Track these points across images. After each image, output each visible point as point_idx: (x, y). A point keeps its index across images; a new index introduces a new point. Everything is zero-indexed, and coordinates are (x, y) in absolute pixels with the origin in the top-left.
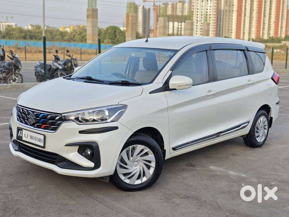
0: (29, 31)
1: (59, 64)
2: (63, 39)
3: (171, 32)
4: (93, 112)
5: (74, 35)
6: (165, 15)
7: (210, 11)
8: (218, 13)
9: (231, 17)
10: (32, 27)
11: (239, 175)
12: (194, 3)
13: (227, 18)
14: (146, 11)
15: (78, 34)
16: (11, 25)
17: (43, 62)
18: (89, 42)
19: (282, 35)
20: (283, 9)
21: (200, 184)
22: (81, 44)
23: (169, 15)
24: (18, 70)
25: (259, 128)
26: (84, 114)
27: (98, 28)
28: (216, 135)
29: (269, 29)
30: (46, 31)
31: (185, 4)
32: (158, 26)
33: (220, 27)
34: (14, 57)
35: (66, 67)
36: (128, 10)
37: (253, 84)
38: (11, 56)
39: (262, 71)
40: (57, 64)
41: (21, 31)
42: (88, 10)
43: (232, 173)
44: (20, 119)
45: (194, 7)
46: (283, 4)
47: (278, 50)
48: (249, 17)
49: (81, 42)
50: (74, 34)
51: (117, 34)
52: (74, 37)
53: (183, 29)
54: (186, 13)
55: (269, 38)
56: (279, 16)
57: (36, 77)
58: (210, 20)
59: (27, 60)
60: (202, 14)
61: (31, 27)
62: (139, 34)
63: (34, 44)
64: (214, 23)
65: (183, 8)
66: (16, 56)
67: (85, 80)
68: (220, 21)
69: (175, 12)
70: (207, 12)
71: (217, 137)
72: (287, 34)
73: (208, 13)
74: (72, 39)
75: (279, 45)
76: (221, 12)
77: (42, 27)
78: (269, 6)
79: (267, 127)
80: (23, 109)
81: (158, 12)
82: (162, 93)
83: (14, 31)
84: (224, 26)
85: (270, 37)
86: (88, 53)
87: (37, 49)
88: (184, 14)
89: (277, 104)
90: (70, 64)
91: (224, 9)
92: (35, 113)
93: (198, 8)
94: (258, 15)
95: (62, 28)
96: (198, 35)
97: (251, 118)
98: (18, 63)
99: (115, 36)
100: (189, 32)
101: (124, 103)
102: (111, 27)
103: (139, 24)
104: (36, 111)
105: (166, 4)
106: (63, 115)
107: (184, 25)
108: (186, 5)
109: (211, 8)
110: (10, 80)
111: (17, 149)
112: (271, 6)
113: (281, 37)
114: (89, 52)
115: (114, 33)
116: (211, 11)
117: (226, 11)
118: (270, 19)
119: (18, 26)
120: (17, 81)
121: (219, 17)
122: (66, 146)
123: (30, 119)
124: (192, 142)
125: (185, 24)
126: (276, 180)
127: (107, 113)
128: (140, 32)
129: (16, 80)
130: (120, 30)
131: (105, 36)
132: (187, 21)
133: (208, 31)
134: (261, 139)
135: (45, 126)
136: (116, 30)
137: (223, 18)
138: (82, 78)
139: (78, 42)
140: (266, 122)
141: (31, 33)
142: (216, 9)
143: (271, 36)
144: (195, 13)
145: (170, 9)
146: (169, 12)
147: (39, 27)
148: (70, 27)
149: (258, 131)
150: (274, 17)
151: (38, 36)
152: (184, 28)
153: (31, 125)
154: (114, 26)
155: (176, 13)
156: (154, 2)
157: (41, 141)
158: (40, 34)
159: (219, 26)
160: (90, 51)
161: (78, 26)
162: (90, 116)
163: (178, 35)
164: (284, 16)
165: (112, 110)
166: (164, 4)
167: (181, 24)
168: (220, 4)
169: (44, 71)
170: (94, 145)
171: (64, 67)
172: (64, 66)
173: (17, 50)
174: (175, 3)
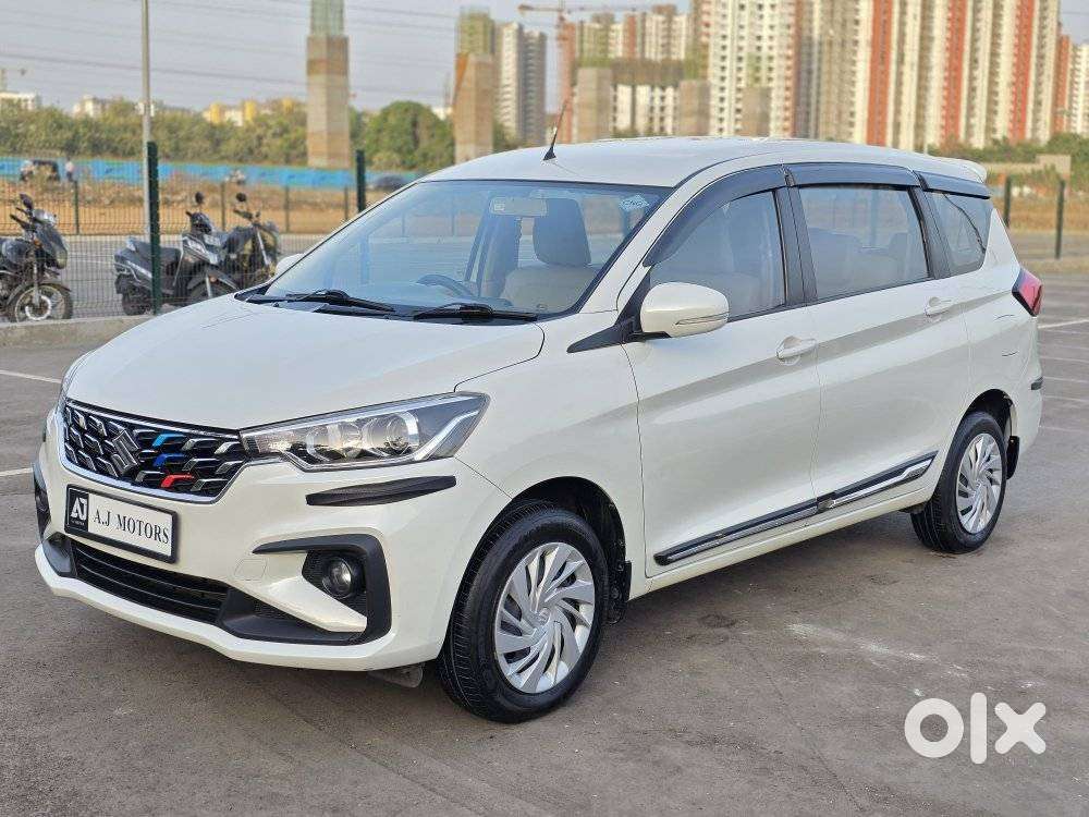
0: (87, 122)
1: (209, 247)
2: (219, 152)
3: (623, 122)
4: (360, 423)
5: (260, 138)
6: (602, 62)
7: (770, 43)
8: (798, 54)
9: (848, 67)
10: (99, 107)
11: (901, 654)
12: (708, 13)
13: (836, 68)
14: (532, 44)
15: (274, 135)
16: (20, 100)
17: (146, 239)
18: (315, 161)
19: (1040, 132)
20: (1042, 37)
21: (758, 691)
22: (287, 170)
23: (617, 58)
24: (53, 269)
25: (970, 480)
26: (323, 430)
27: (351, 109)
28: (816, 504)
29: (991, 112)
30: (154, 124)
31: (676, 19)
32: (576, 100)
33: (808, 105)
34: (35, 220)
35: (233, 256)
36: (462, 41)
37: (946, 314)
38: (25, 218)
39: (977, 266)
40: (199, 247)
41: (57, 121)
42: (312, 42)
43: (873, 647)
44: (78, 455)
45: (712, 30)
46: (1043, 18)
47: (1027, 190)
48: (915, 68)
49: (288, 161)
50: (259, 131)
51: (422, 133)
52: (260, 145)
53: (669, 111)
54: (680, 53)
55: (990, 143)
56: (1028, 62)
57: (120, 296)
58: (770, 79)
59: (81, 231)
60: (743, 54)
61: (95, 109)
62: (505, 131)
63: (107, 172)
64: (787, 89)
65: (669, 34)
66: (45, 217)
67: (320, 305)
68: (809, 81)
69: (638, 49)
70: (759, 48)
71: (820, 512)
72: (1058, 128)
73: (765, 52)
74: (251, 151)
75: (1029, 171)
76: (810, 45)
77: (141, 106)
78: (990, 26)
79: (997, 476)
80: (90, 414)
81: (577, 46)
82: (616, 350)
83: (32, 122)
84: (823, 99)
85: (996, 142)
86: (315, 206)
87: (119, 192)
88: (674, 57)
89: (1035, 386)
90: (249, 246)
91: (821, 36)
92: (137, 431)
93: (724, 33)
94: (950, 60)
95: (214, 110)
96: (725, 134)
97: (941, 440)
98: (53, 244)
99: (416, 141)
100: (691, 122)
101: (473, 387)
102: (397, 106)
103: (503, 94)
104: (137, 422)
105: (606, 20)
106: (244, 436)
107: (675, 98)
108: (682, 22)
109: (776, 33)
110: (22, 309)
111: (67, 569)
112: (996, 25)
113: (1035, 140)
114: (318, 200)
115: (410, 130)
116: (775, 43)
117: (831, 44)
118: (993, 73)
119: (46, 104)
120: (48, 313)
121: (804, 66)
122: (256, 552)
123: (118, 453)
124: (728, 532)
125: (677, 94)
126: (1038, 672)
127: (412, 426)
128: (507, 124)
129: (46, 308)
130: (435, 117)
131: (377, 141)
132: (684, 84)
133: (765, 118)
134: (978, 521)
135: (176, 480)
136: (420, 119)
137: (819, 69)
138: (309, 299)
139: (274, 163)
140: (997, 457)
141: (96, 131)
142: (792, 37)
143: (998, 136)
144: (713, 51)
145: (621, 38)
146: (618, 50)
147: (125, 108)
148: (242, 108)
149: (968, 489)
150: (1010, 65)
151: (121, 140)
152: (675, 108)
153: (121, 478)
154: (409, 103)
155: (643, 51)
156: (560, 11)
157: (162, 535)
158: (128, 135)
159: (803, 99)
160: (319, 196)
161: (276, 105)
162: (347, 438)
163: (650, 133)
164: (1047, 59)
165: (433, 416)
166: (597, 19)
167: (664, 94)
168: (805, 17)
169: (153, 273)
170: (366, 548)
171: (228, 258)
172: (229, 252)
173: (42, 194)
174: (638, 13)
